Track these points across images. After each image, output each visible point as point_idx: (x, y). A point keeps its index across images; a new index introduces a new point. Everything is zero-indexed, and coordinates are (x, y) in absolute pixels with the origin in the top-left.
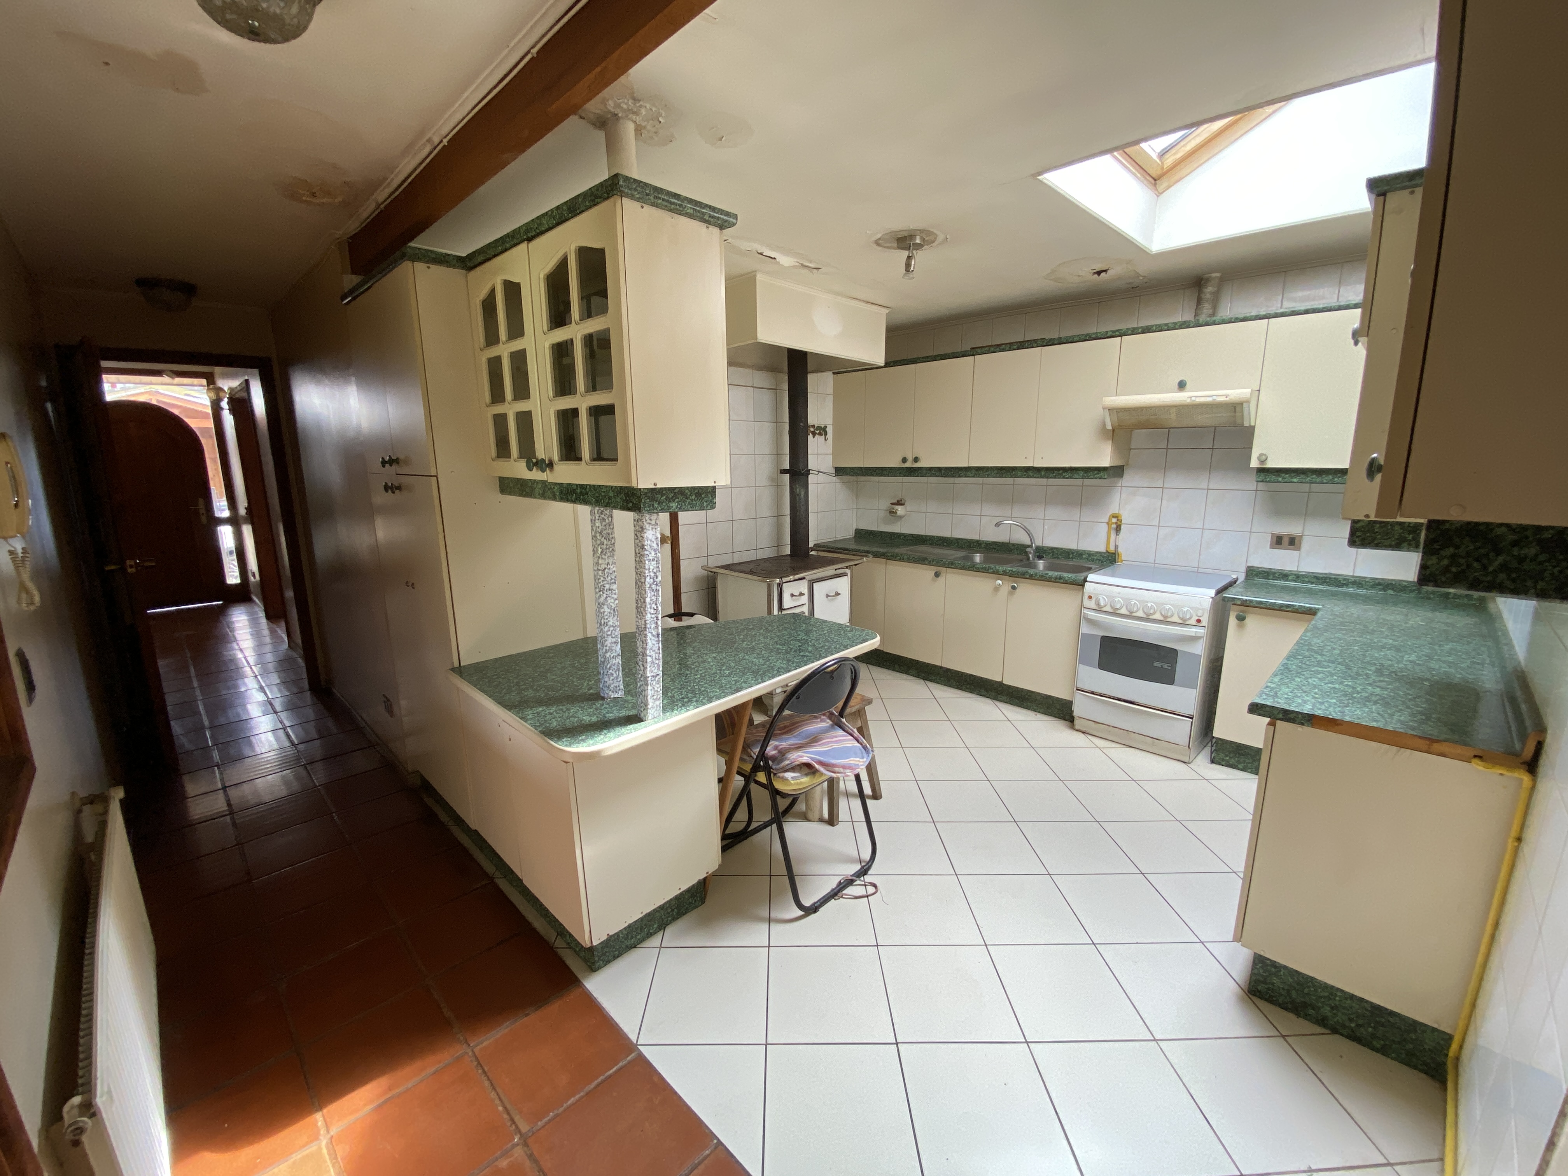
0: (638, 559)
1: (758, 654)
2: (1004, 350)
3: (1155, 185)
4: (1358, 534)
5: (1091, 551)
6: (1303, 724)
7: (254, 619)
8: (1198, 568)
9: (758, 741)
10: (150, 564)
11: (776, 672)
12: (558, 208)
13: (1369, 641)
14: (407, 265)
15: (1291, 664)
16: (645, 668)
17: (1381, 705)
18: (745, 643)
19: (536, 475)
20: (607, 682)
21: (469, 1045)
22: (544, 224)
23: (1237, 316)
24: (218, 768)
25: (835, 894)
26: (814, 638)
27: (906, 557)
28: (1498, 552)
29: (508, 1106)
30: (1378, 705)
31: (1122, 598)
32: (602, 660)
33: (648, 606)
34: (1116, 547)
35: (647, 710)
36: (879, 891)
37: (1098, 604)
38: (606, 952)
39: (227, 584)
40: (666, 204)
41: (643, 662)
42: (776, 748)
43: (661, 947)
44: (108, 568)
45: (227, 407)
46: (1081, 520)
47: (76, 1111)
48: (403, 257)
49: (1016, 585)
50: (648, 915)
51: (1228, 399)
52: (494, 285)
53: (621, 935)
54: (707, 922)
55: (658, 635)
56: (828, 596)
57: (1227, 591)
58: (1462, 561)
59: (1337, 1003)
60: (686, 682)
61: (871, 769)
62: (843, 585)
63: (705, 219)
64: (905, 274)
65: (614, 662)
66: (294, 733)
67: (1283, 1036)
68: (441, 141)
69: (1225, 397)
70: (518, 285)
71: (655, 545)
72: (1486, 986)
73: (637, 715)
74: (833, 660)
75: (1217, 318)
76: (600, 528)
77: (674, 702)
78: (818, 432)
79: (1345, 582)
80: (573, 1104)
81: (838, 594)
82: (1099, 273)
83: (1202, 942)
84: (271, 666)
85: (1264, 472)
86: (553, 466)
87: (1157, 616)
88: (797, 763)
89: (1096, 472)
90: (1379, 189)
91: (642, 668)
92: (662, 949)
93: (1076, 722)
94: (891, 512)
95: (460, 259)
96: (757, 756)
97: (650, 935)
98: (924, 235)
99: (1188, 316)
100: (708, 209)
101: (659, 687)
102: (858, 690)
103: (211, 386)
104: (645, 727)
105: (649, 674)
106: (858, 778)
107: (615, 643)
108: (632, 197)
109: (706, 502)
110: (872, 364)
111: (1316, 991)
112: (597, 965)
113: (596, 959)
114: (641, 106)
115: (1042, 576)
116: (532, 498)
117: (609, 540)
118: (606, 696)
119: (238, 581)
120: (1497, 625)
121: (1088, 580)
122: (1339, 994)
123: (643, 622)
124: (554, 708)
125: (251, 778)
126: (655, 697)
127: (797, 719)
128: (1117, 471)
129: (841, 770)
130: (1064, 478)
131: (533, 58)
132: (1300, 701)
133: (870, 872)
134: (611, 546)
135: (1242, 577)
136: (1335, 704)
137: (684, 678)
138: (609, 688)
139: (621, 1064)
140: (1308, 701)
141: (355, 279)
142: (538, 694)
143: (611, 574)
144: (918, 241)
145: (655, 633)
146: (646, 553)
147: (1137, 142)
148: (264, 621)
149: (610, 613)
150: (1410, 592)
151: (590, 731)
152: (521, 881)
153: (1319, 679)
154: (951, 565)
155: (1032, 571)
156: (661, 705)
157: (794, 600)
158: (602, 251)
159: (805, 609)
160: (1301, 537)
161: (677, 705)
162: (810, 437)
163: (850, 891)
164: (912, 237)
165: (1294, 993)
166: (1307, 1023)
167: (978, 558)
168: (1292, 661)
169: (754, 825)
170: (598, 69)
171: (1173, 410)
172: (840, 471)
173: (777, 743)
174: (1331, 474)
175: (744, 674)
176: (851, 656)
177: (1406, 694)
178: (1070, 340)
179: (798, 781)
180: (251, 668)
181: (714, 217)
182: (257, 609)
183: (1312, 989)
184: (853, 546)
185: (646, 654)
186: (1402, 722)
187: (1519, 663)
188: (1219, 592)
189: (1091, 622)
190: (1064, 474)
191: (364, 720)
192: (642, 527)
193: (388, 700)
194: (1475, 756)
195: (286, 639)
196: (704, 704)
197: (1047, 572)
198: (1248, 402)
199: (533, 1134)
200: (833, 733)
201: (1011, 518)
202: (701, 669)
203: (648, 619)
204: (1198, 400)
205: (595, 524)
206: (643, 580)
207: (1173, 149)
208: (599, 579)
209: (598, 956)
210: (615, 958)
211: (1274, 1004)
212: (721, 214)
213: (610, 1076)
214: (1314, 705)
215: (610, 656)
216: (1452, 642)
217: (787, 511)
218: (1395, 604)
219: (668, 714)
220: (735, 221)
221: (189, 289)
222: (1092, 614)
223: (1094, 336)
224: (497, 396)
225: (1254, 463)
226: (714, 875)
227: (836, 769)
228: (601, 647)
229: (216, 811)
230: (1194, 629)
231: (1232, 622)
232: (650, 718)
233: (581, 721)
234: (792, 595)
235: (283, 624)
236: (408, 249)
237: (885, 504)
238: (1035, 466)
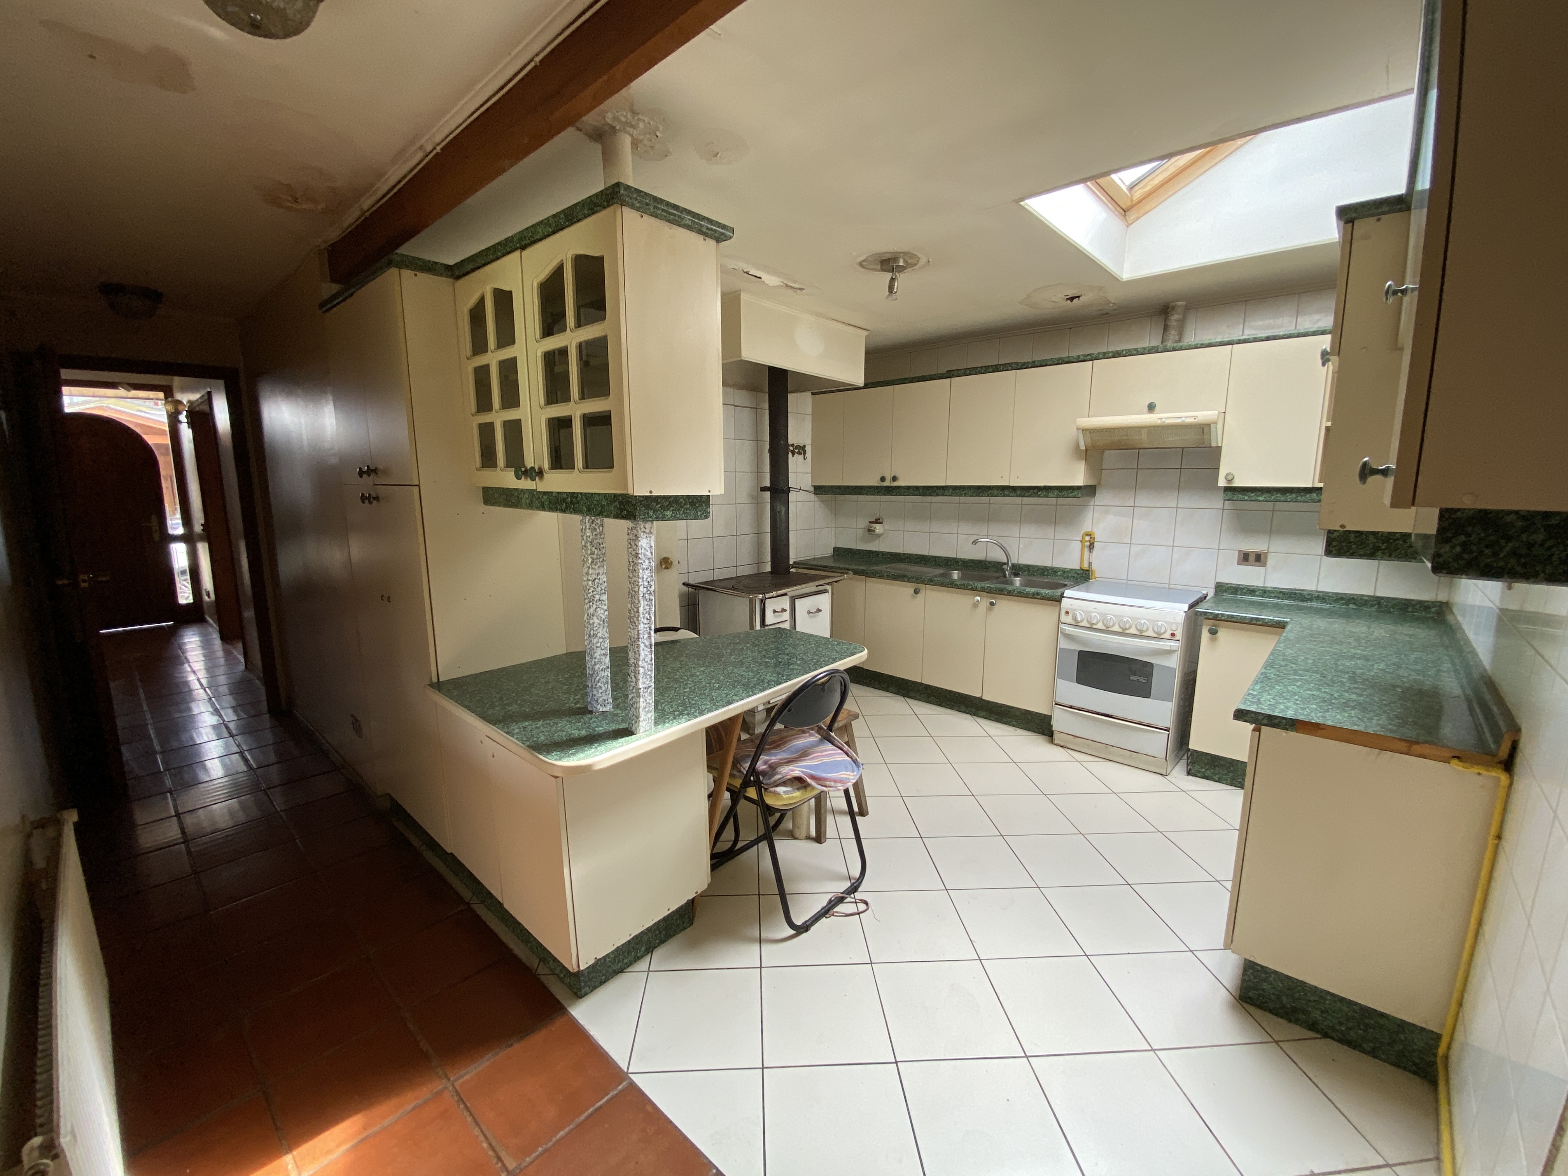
0: (631, 568)
1: (747, 668)
2: (980, 373)
3: (1125, 216)
4: (1334, 543)
5: (1065, 569)
6: (1287, 729)
7: (207, 640)
8: (1169, 584)
9: (748, 756)
10: (104, 579)
11: (766, 685)
12: (554, 216)
13: (1339, 652)
14: (393, 272)
15: (1269, 673)
16: (637, 680)
17: (1359, 710)
18: (733, 657)
19: (526, 484)
20: (595, 695)
21: (449, 1079)
22: (539, 232)
23: (1202, 342)
24: (171, 794)
25: (826, 912)
26: (802, 652)
27: (885, 574)
28: (1509, 539)
29: (494, 1143)
30: (1357, 710)
31: (1097, 613)
32: (591, 673)
33: (641, 616)
34: (1090, 564)
35: (639, 723)
36: (870, 909)
37: (1075, 619)
38: (593, 977)
39: (179, 604)
40: (665, 214)
41: (635, 673)
42: (766, 763)
43: (649, 971)
44: (59, 582)
45: (185, 420)
46: (1056, 538)
47: (36, 1154)
48: (390, 264)
49: (994, 601)
50: (636, 937)
51: (1196, 420)
52: (483, 293)
53: (608, 960)
54: (695, 944)
55: (651, 645)
56: (809, 612)
57: (1198, 606)
58: (1474, 548)
59: (1327, 1006)
60: (676, 696)
61: (858, 786)
62: (824, 601)
63: (702, 231)
64: (888, 295)
65: (603, 674)
66: (252, 757)
67: (1276, 1042)
68: (434, 148)
69: (1193, 418)
70: (510, 293)
71: (649, 554)
72: (1473, 981)
73: (627, 728)
74: (825, 672)
75: (1185, 343)
76: (591, 537)
77: (665, 715)
78: (797, 451)
79: (1309, 597)
80: (562, 1138)
81: (819, 611)
82: (1072, 299)
83: (1192, 951)
84: (224, 689)
85: (1230, 490)
86: (543, 475)
87: (1133, 631)
88: (789, 777)
89: (1070, 491)
90: (1347, 217)
91: (634, 679)
92: (650, 973)
93: (1055, 736)
94: (869, 530)
95: (448, 268)
96: (747, 771)
97: (637, 959)
98: (905, 257)
99: (1156, 342)
100: (706, 221)
101: (651, 699)
102: (846, 706)
103: (170, 399)
104: (637, 740)
105: (641, 686)
106: (846, 792)
107: (604, 654)
108: (632, 207)
109: (700, 511)
110: (853, 385)
111: (1306, 995)
112: (583, 992)
113: (583, 984)
114: (639, 119)
115: (1020, 592)
116: (518, 508)
117: (600, 549)
118: (594, 709)
119: (191, 600)
120: (1458, 636)
121: (1064, 595)
122: (1328, 997)
123: (636, 633)
124: (541, 723)
125: (208, 804)
126: (647, 710)
127: (785, 734)
128: (1090, 491)
129: (833, 784)
130: (1038, 497)
131: (536, 66)
132: (1283, 707)
133: (860, 890)
134: (601, 556)
135: (1211, 594)
136: (1316, 709)
137: (673, 691)
138: (597, 701)
139: (611, 1094)
140: (1290, 707)
141: (335, 288)
142: (523, 708)
143: (601, 584)
144: (901, 263)
145: (647, 643)
146: (640, 561)
147: (1107, 174)
148: (217, 642)
149: (599, 624)
150: (1371, 607)
151: (580, 745)
152: (501, 905)
153: (1298, 687)
154: (930, 582)
155: (1010, 588)
156: (653, 718)
157: (775, 617)
158: (601, 259)
159: (787, 626)
160: (1266, 554)
161: (668, 718)
162: (790, 455)
163: (841, 908)
164: (895, 259)
165: (1284, 999)
166: (1298, 1028)
167: (955, 575)
168: (1270, 670)
169: (740, 845)
170: (605, 77)
171: (1144, 432)
172: (818, 490)
173: (766, 758)
174: (1294, 493)
175: (735, 687)
176: (842, 668)
177: (1381, 700)
178: (1043, 364)
179: (790, 795)
180: (205, 691)
181: (711, 229)
182: (211, 630)
183: (1302, 994)
184: (831, 563)
185: (639, 665)
186: (1382, 727)
187: (1485, 670)
188: (1191, 606)
189: (1068, 636)
190: (1039, 493)
191: (329, 743)
192: (636, 536)
193: (357, 721)
194: (1454, 757)
195: (243, 660)
196: (696, 717)
197: (1024, 588)
198: (1216, 423)
199: (521, 1170)
200: (822, 748)
201: (987, 536)
202: (690, 682)
203: (642, 629)
204: (1168, 421)
205: (585, 533)
206: (636, 589)
207: (1142, 182)
208: (589, 589)
209: (584, 981)
210: (602, 983)
211: (1265, 1010)
212: (718, 227)
213: (601, 1107)
214: (1296, 710)
215: (599, 668)
216: (1418, 652)
217: (768, 528)
218: (1358, 617)
219: (660, 727)
220: (731, 234)
221: (154, 296)
222: (1069, 629)
223: (1067, 360)
224: (484, 405)
225: (1222, 483)
226: (702, 895)
227: (828, 783)
228: (590, 660)
229: (170, 839)
230: (1168, 643)
231: (1205, 635)
232: (641, 731)
233: (570, 735)
234: (775, 611)
235: (240, 645)
236: (396, 256)
237: (863, 523)
238: (1011, 485)
